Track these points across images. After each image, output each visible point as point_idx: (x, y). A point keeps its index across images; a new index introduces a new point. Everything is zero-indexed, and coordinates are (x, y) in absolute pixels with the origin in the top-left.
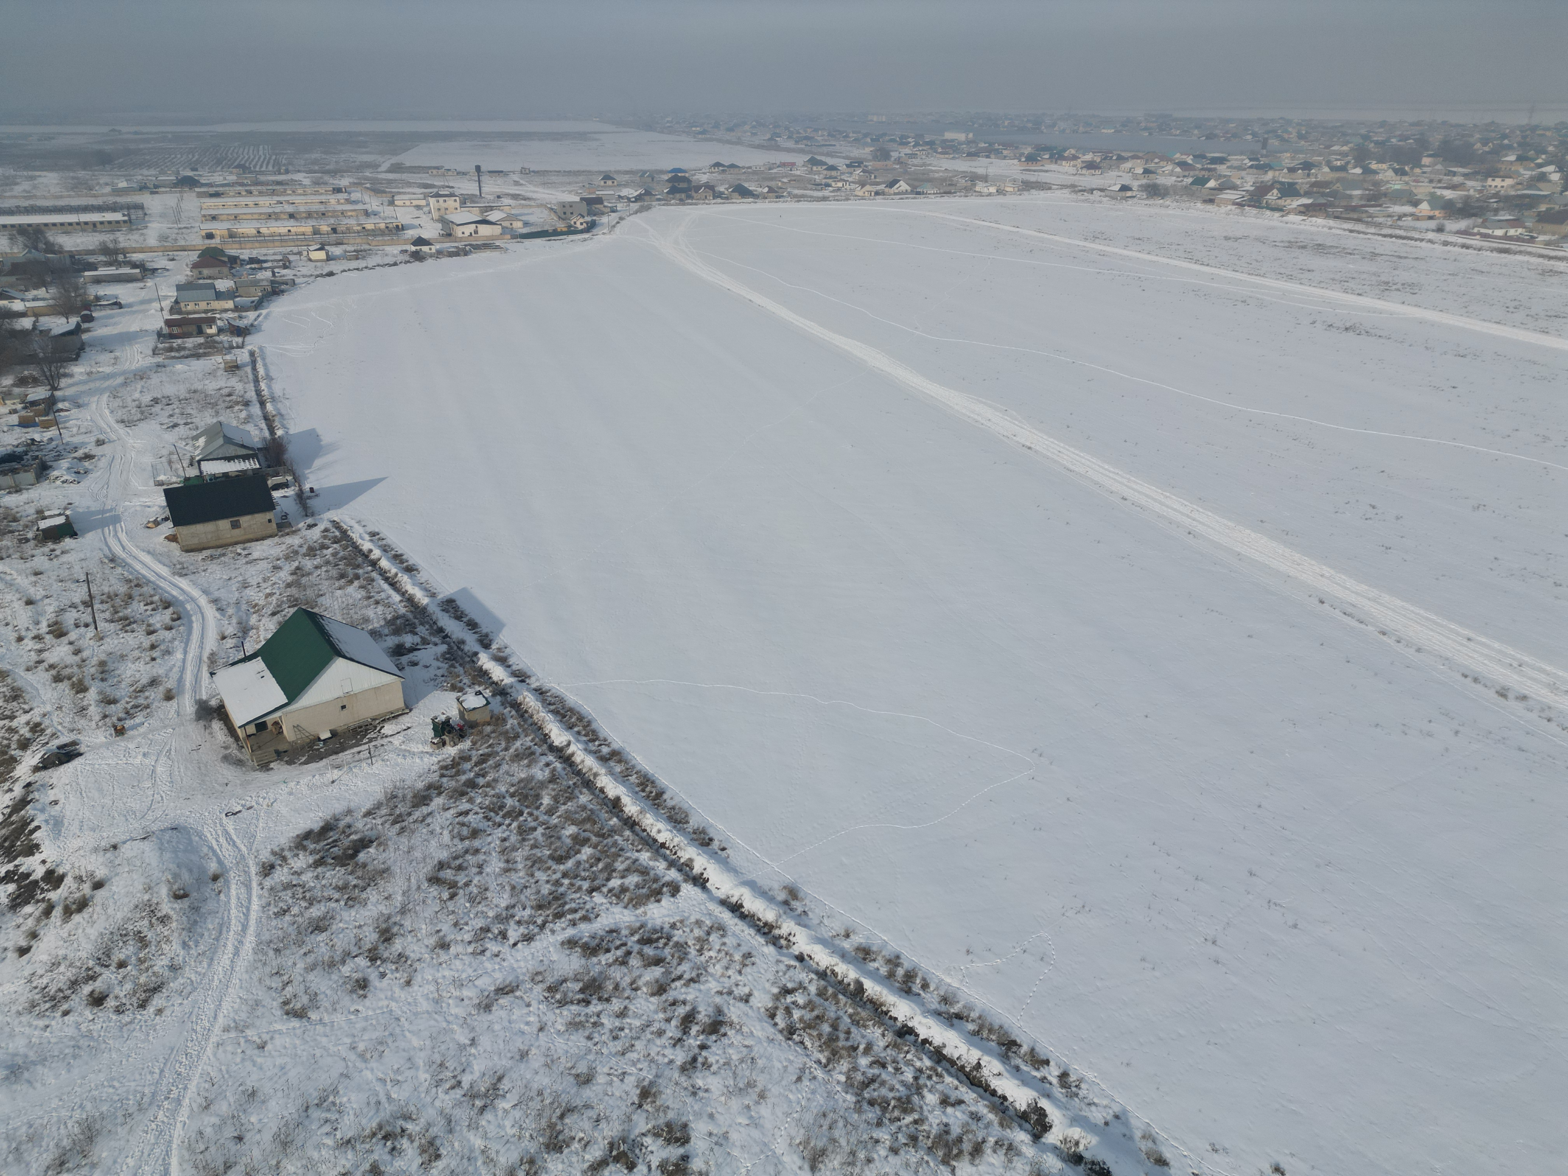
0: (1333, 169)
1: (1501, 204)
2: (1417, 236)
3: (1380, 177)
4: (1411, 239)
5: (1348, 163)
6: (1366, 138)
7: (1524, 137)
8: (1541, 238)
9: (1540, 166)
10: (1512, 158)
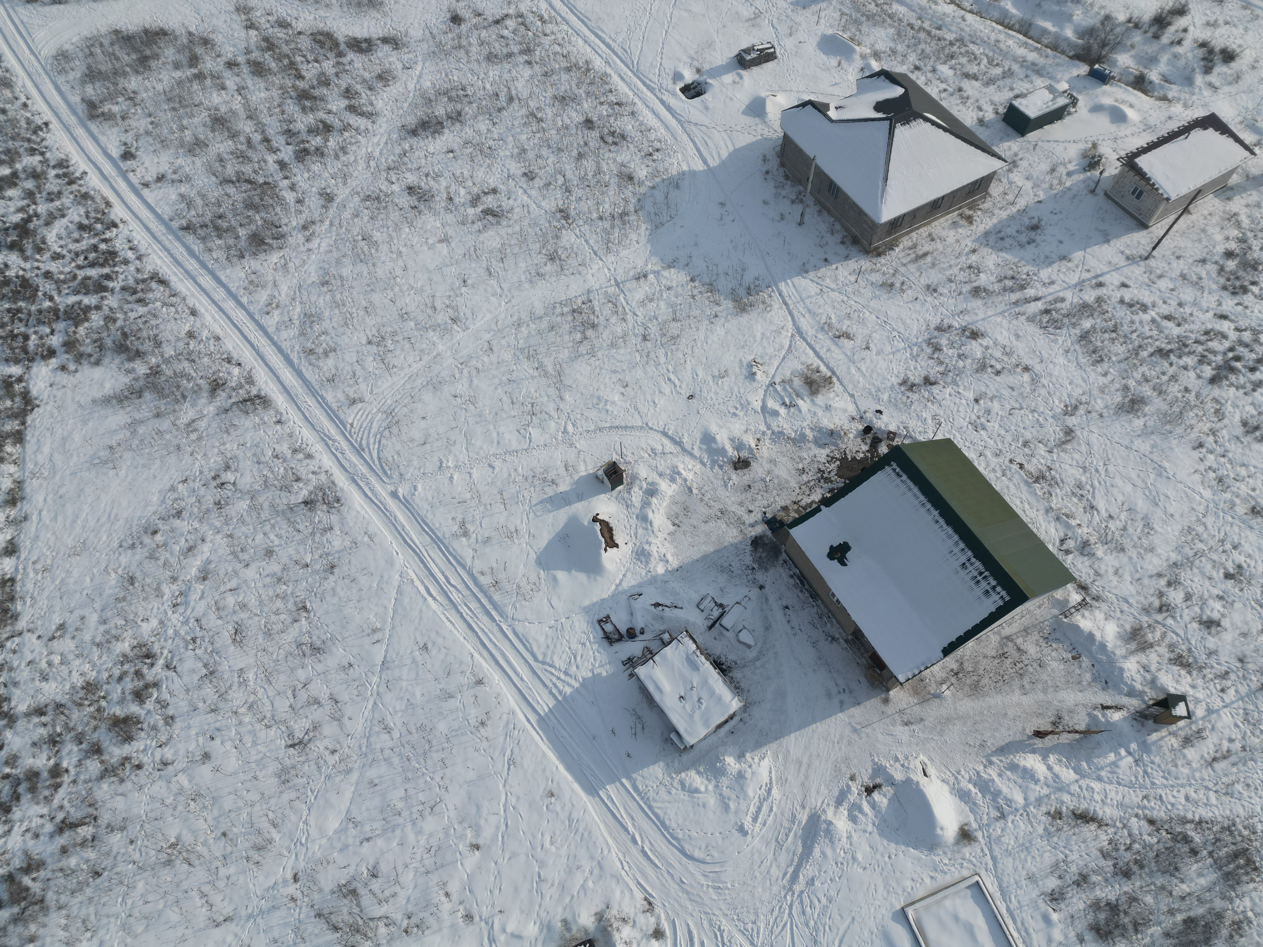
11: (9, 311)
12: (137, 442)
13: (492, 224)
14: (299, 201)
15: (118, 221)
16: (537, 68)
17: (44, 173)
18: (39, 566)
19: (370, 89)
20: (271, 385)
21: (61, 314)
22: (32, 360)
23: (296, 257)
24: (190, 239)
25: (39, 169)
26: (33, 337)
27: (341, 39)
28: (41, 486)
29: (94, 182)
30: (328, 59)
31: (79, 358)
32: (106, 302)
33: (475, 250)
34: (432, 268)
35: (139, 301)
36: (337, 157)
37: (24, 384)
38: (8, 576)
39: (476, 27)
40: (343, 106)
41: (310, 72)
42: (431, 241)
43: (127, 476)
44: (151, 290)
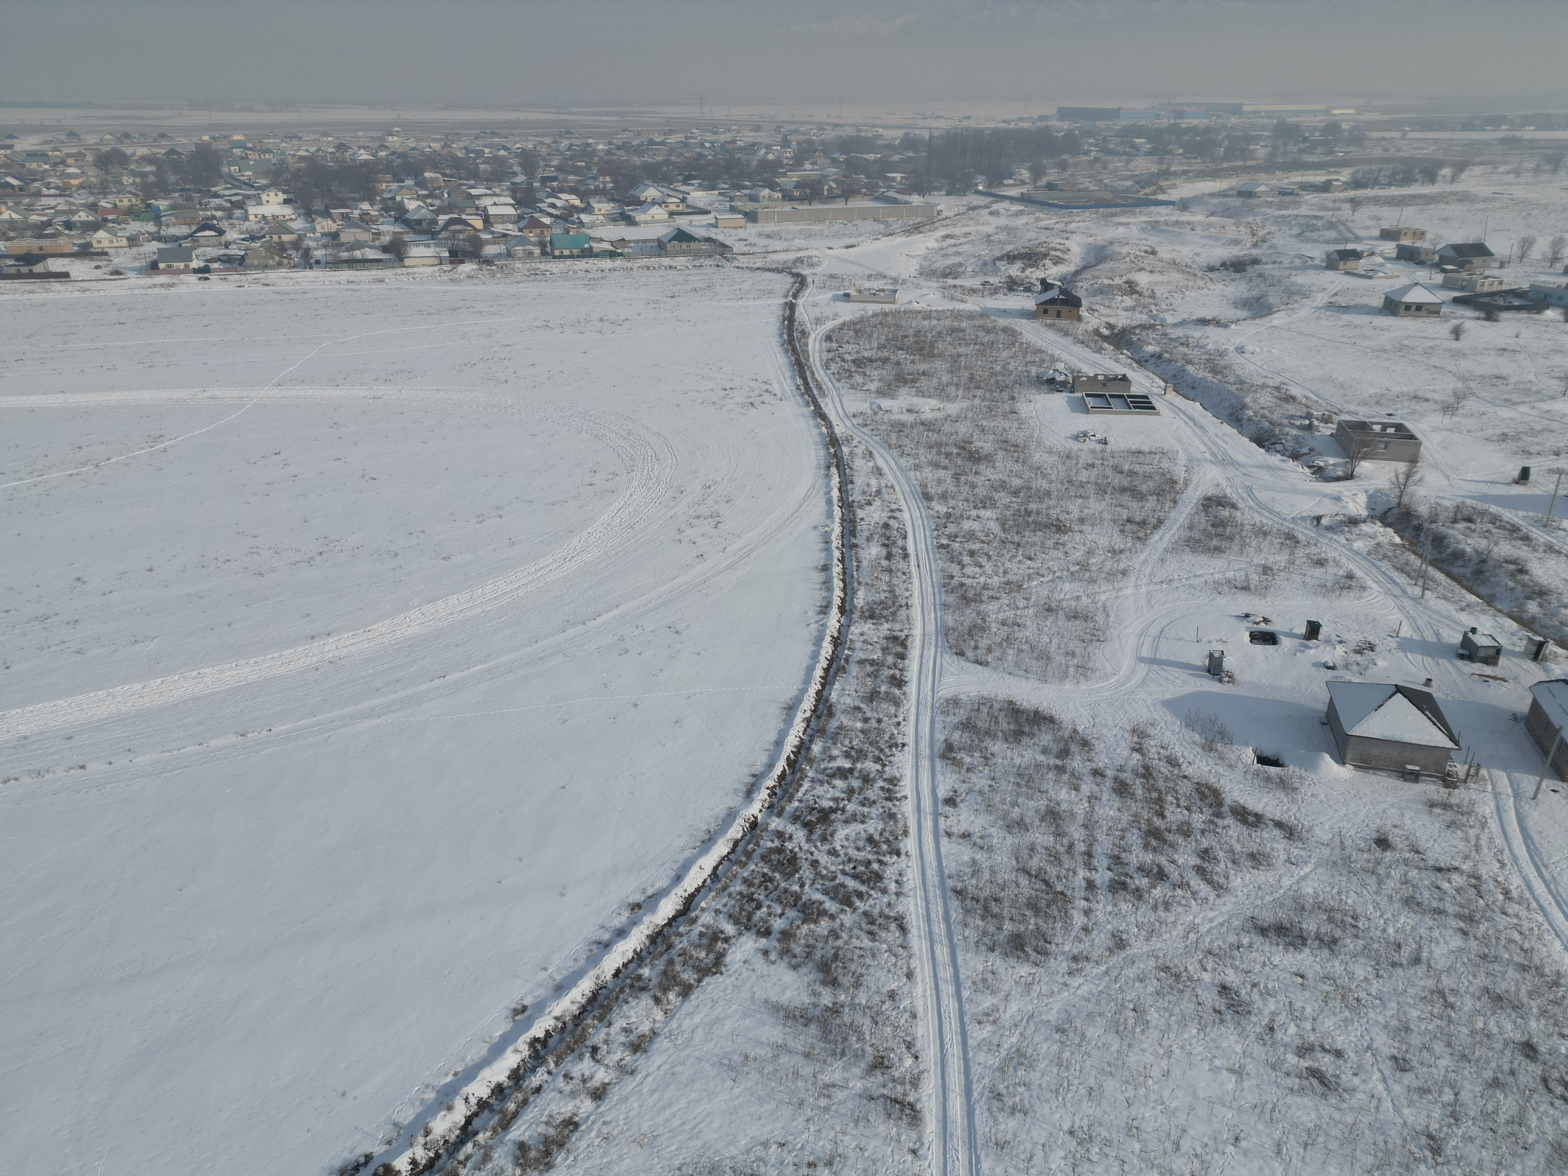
11: (764, 875)
12: (771, 1069)
13: (1313, 1091)
14: (1086, 929)
15: (903, 851)
16: (1473, 944)
17: (874, 780)
18: (605, 1130)
19: (1234, 862)
20: (933, 1104)
21: (800, 903)
22: (748, 929)
23: (1046, 983)
24: (955, 904)
25: (872, 776)
26: (764, 909)
27: (1228, 801)
28: (668, 1049)
29: (907, 808)
30: (1202, 813)
31: (786, 952)
32: (842, 916)
33: (1273, 1110)
34: (1202, 1094)
35: (871, 933)
36: (1155, 908)
37: (726, 946)
38: (576, 1119)
39: (1406, 862)
40: (1192, 863)
41: (1174, 815)
42: (1217, 1063)
43: (738, 1097)
44: (887, 930)
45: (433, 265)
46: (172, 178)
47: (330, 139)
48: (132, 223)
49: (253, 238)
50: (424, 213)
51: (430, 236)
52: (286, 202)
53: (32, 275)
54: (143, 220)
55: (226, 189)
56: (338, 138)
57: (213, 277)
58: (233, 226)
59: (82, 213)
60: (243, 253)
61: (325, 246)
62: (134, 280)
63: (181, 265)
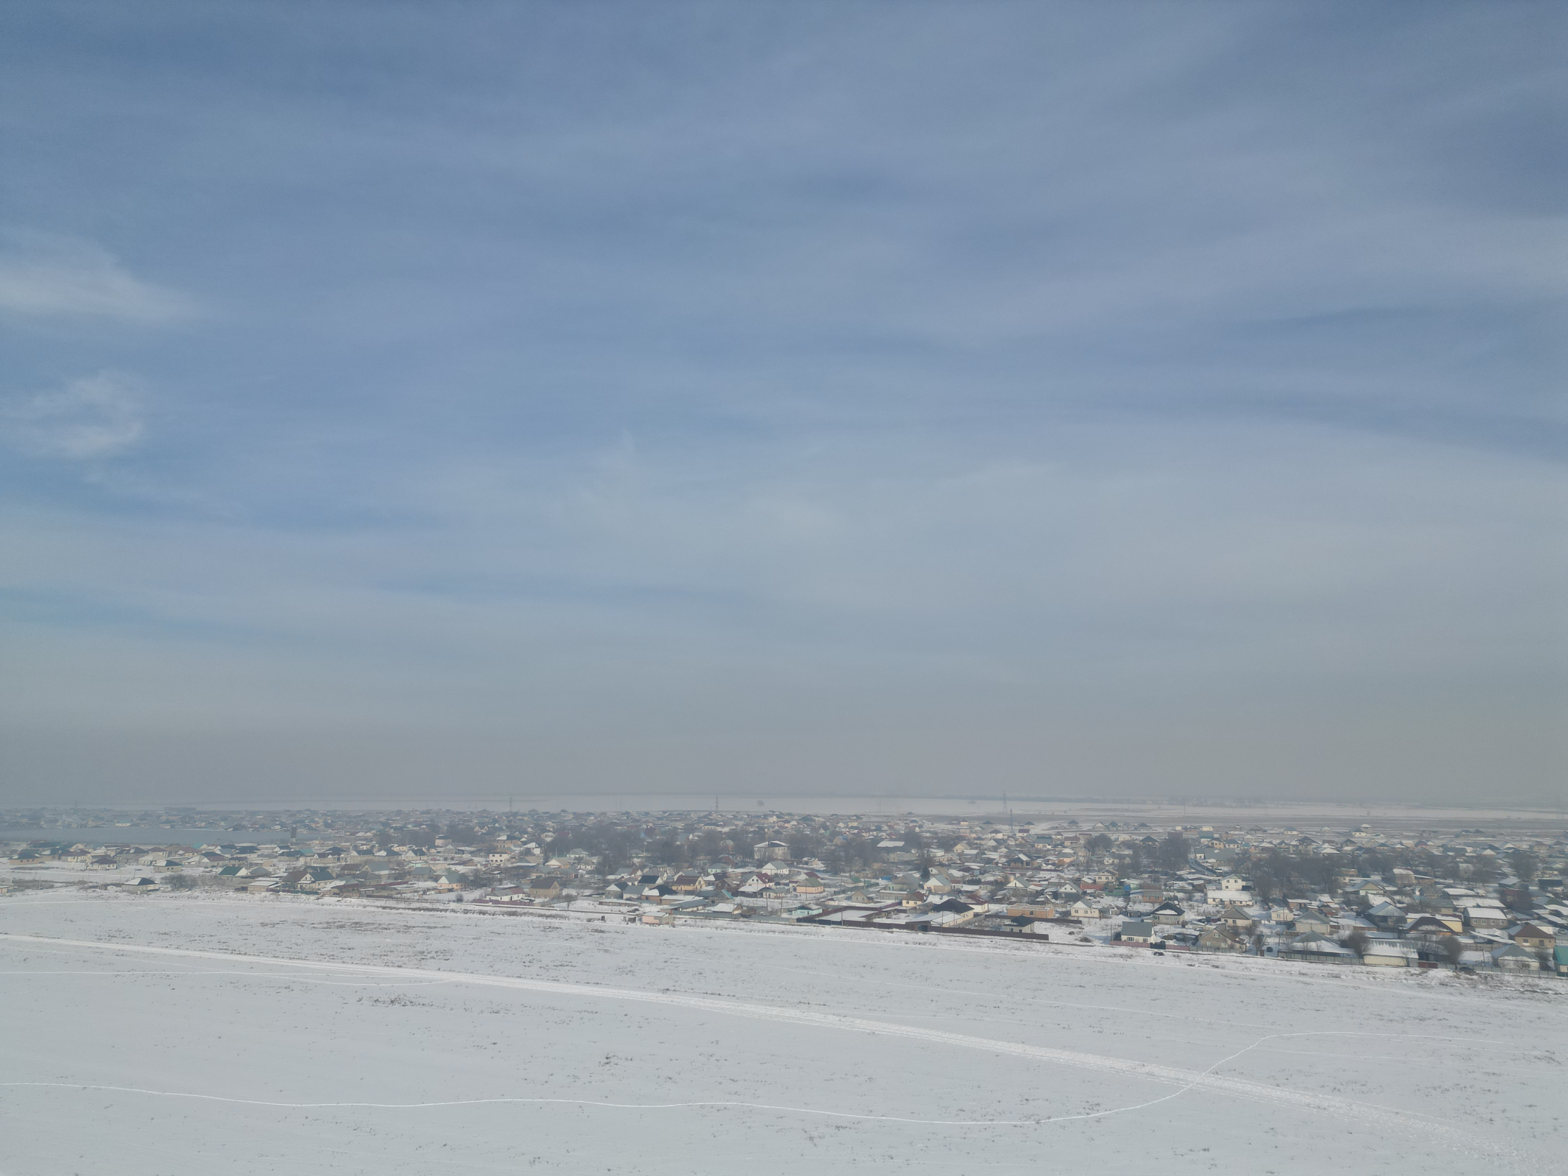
0: (360, 852)
1: (503, 875)
2: (441, 908)
3: (403, 857)
4: (437, 910)
5: (373, 846)
6: (386, 824)
7: (510, 821)
8: (537, 901)
9: (525, 843)
10: (504, 838)
45: (1398, 966)
46: (1145, 861)
47: (1295, 833)
48: (1106, 897)
49: (1209, 920)
50: (1391, 910)
51: (1396, 935)
52: (1244, 888)
53: (1021, 935)
54: (1115, 896)
55: (1190, 873)
56: (1302, 832)
57: (1167, 953)
58: (1191, 907)
59: (1067, 886)
60: (1197, 933)
61: (1279, 935)
62: (1098, 948)
63: (1141, 939)
